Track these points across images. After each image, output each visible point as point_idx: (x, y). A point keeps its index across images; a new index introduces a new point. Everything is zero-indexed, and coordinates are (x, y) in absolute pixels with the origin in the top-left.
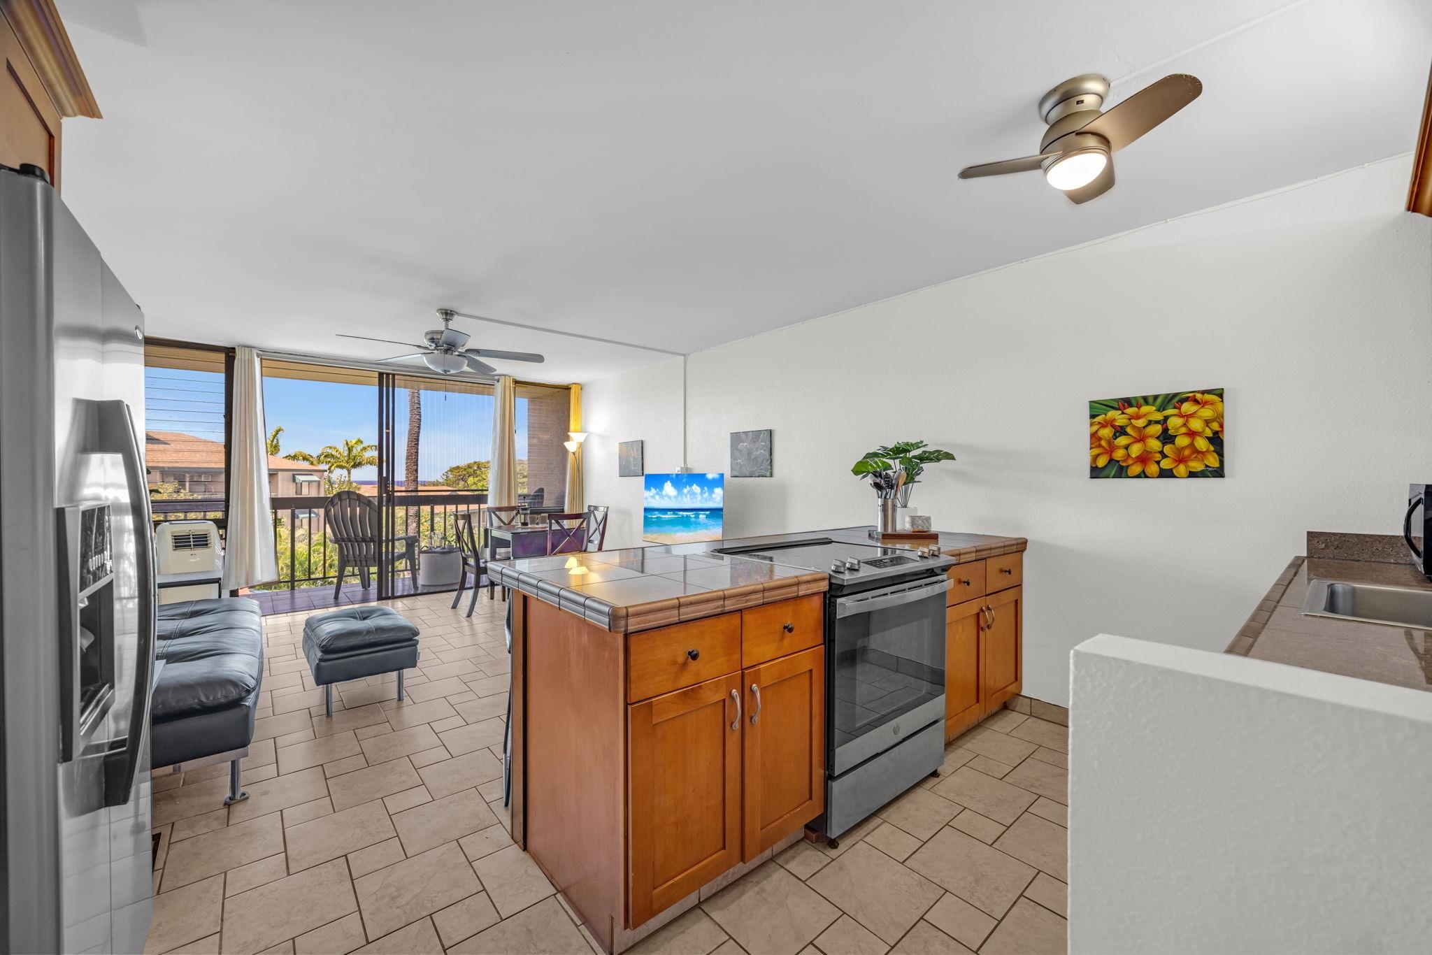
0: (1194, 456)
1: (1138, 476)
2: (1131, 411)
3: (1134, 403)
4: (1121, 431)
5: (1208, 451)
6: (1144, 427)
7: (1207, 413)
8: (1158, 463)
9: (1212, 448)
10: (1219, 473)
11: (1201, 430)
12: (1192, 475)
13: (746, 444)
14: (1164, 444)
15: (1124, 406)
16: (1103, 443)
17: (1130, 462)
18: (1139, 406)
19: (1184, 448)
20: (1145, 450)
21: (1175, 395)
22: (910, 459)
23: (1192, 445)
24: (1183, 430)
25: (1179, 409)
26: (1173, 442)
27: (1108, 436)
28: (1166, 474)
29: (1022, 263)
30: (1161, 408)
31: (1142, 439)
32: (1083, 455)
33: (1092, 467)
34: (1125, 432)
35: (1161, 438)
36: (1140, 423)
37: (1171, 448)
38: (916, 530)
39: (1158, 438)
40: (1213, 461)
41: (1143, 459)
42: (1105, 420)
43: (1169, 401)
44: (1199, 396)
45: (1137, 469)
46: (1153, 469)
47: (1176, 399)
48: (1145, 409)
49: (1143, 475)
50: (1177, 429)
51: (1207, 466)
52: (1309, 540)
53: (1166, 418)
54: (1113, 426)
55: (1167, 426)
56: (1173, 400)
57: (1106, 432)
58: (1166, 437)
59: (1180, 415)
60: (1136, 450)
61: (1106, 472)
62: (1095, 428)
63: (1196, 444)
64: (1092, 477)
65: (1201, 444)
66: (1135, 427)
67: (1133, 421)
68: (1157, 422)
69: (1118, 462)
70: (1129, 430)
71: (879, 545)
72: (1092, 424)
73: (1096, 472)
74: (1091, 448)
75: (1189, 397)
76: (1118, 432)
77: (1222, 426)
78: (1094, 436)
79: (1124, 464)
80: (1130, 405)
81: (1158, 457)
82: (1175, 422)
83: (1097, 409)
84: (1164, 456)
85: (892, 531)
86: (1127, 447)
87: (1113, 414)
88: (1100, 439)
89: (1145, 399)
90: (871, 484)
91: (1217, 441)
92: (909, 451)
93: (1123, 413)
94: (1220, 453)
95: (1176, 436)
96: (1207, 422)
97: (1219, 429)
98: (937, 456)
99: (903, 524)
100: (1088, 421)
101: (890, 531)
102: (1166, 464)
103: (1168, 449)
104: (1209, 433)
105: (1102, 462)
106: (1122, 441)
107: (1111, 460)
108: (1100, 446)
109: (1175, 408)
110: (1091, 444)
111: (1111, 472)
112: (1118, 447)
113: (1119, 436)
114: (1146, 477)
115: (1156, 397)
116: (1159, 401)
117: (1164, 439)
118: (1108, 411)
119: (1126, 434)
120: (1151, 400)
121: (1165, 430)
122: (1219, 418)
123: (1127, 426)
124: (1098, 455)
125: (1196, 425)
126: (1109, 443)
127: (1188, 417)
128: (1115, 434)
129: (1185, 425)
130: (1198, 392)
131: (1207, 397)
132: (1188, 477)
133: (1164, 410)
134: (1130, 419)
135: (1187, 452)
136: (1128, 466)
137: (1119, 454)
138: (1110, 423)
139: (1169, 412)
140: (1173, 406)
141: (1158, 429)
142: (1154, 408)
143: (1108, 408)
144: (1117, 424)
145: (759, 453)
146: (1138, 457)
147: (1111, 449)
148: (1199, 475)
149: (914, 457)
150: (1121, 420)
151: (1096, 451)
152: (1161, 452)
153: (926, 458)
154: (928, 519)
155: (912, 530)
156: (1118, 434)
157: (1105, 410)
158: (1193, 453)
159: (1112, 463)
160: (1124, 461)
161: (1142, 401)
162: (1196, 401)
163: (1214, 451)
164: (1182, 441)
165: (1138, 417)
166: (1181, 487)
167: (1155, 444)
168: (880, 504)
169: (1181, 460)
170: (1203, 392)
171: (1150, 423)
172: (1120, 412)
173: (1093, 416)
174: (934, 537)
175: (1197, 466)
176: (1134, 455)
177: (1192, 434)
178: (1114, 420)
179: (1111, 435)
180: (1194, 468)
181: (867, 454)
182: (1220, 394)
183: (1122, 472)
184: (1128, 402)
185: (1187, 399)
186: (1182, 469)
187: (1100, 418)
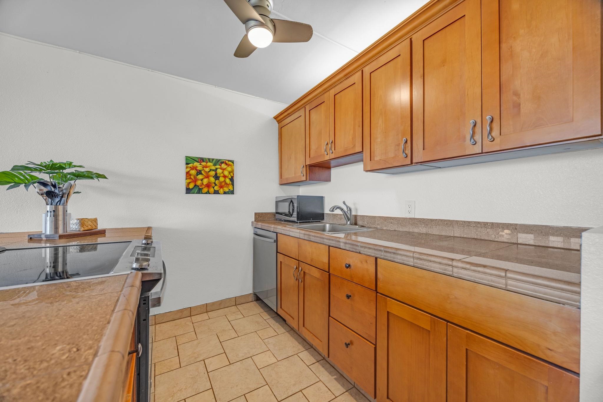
0: (225, 185)
1: (206, 193)
2: (204, 164)
3: (205, 161)
4: (199, 172)
5: (229, 184)
6: (209, 172)
7: (229, 169)
8: (214, 187)
9: (231, 183)
10: (232, 192)
11: (228, 176)
12: (225, 193)
14: (216, 180)
15: (201, 161)
16: (192, 177)
17: (203, 187)
18: (207, 163)
19: (222, 182)
20: (209, 182)
21: (220, 160)
22: (65, 176)
23: (225, 181)
24: (222, 175)
25: (221, 166)
26: (219, 179)
27: (194, 174)
28: (216, 192)
29: (149, 71)
30: (215, 165)
31: (207, 177)
32: (182, 182)
33: (187, 188)
34: (201, 173)
35: (215, 177)
36: (207, 170)
37: (218, 182)
38: (86, 228)
39: (213, 177)
40: (231, 188)
41: (208, 186)
42: (193, 166)
43: (218, 162)
44: (227, 162)
45: (205, 190)
46: (212, 190)
47: (220, 162)
48: (209, 164)
49: (208, 193)
50: (220, 174)
51: (229, 190)
52: (255, 215)
53: (217, 169)
54: (196, 170)
55: (217, 172)
56: (219, 162)
57: (193, 172)
58: (217, 177)
59: (221, 169)
60: (205, 181)
61: (193, 191)
62: (188, 169)
63: (226, 181)
64: (186, 193)
65: (228, 181)
66: (205, 171)
67: (204, 168)
68: (213, 170)
69: (198, 186)
70: (203, 172)
71: (48, 245)
72: (187, 168)
73: (188, 191)
74: (186, 179)
75: (224, 162)
76: (198, 172)
77: (233, 175)
78: (188, 173)
79: (201, 188)
80: (203, 161)
81: (213, 185)
82: (219, 171)
83: (189, 160)
84: (216, 185)
85: (64, 232)
86: (202, 180)
87: (196, 164)
88: (190, 175)
89: (209, 159)
90: (38, 192)
91: (232, 180)
92: (65, 169)
93: (200, 164)
94: (233, 185)
95: (220, 177)
96: (230, 173)
97: (233, 176)
98: (89, 175)
99: (73, 226)
100: (184, 166)
101: (61, 232)
102: (216, 188)
103: (217, 182)
104: (230, 177)
105: (191, 186)
106: (200, 177)
107: (195, 185)
108: (190, 178)
109: (219, 165)
110: (186, 177)
111: (195, 191)
112: (198, 180)
113: (199, 175)
114: (209, 193)
115: (213, 159)
116: (214, 161)
117: (216, 178)
118: (195, 162)
119: (201, 174)
120: (211, 160)
121: (216, 174)
122: (232, 172)
123: (202, 170)
124: (190, 183)
125: (226, 173)
126: (195, 177)
127: (224, 169)
128: (197, 174)
129: (223, 173)
130: (227, 160)
131: (230, 163)
132: (223, 194)
133: (216, 165)
134: (203, 168)
135: (223, 184)
136: (203, 188)
137: (199, 183)
138: (195, 168)
139: (218, 166)
140: (218, 165)
141: (213, 173)
142: (212, 164)
143: (195, 161)
144: (198, 169)
146: (206, 185)
147: (195, 180)
148: (227, 193)
149: (69, 174)
150: (200, 168)
151: (189, 181)
152: (215, 183)
153: (79, 176)
154: (95, 220)
155: (82, 229)
156: (198, 174)
157: (193, 162)
158: (225, 184)
159: (196, 186)
160: (201, 186)
161: (208, 160)
162: (226, 164)
163: (231, 184)
164: (222, 179)
165: (206, 167)
166: (221, 198)
167: (212, 180)
168: (48, 209)
169: (221, 187)
170: (229, 161)
171: (211, 170)
172: (199, 164)
173: (187, 164)
174: (102, 233)
175: (226, 189)
176: (205, 184)
177: (225, 177)
178: (197, 167)
179: (195, 174)
180: (225, 190)
181: (14, 166)
182: (233, 162)
183: (200, 191)
184: (201, 160)
185: (222, 163)
186: (221, 191)
187: (190, 165)
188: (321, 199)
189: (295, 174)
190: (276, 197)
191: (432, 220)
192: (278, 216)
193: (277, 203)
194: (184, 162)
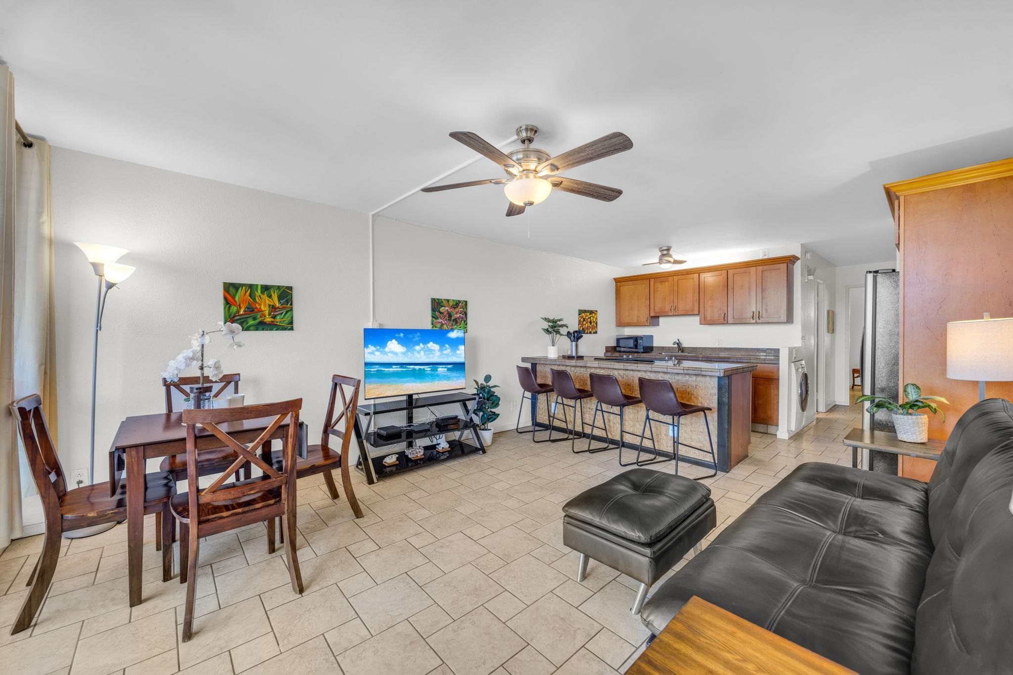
2: (586, 314)
5: (595, 327)
7: (595, 317)
10: (596, 333)
12: (594, 333)
13: (447, 308)
16: (581, 323)
20: (588, 326)
28: (590, 333)
30: (590, 314)
31: (587, 323)
36: (587, 318)
39: (589, 322)
41: (587, 328)
48: (588, 314)
49: (587, 333)
50: (592, 320)
51: (596, 331)
52: (606, 347)
56: (591, 312)
57: (582, 320)
58: (591, 323)
65: (595, 325)
72: (579, 316)
76: (584, 320)
78: (580, 321)
83: (581, 312)
84: (590, 328)
86: (585, 325)
89: (587, 311)
91: (596, 324)
94: (597, 328)
97: (597, 321)
102: (590, 330)
103: (591, 326)
106: (584, 323)
107: (583, 329)
122: (596, 319)
123: (585, 318)
125: (594, 320)
127: (593, 317)
134: (585, 316)
135: (593, 327)
138: (582, 317)
139: (591, 315)
141: (589, 320)
143: (583, 312)
145: (458, 316)
147: (583, 325)
151: (580, 325)
164: (593, 324)
165: (587, 316)
166: (592, 336)
167: (589, 324)
169: (592, 329)
171: (589, 318)
172: (584, 314)
173: (579, 314)
177: (594, 322)
180: (594, 331)
182: (596, 311)
183: (584, 332)
184: (585, 311)
185: (593, 312)
186: (592, 332)
187: (581, 315)
188: (651, 337)
189: (637, 320)
190: (617, 335)
191: (731, 348)
192: (618, 349)
193: (618, 340)
194: (577, 314)
